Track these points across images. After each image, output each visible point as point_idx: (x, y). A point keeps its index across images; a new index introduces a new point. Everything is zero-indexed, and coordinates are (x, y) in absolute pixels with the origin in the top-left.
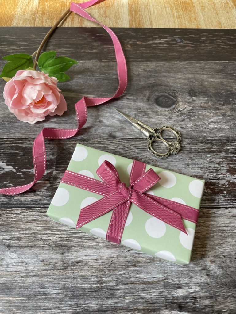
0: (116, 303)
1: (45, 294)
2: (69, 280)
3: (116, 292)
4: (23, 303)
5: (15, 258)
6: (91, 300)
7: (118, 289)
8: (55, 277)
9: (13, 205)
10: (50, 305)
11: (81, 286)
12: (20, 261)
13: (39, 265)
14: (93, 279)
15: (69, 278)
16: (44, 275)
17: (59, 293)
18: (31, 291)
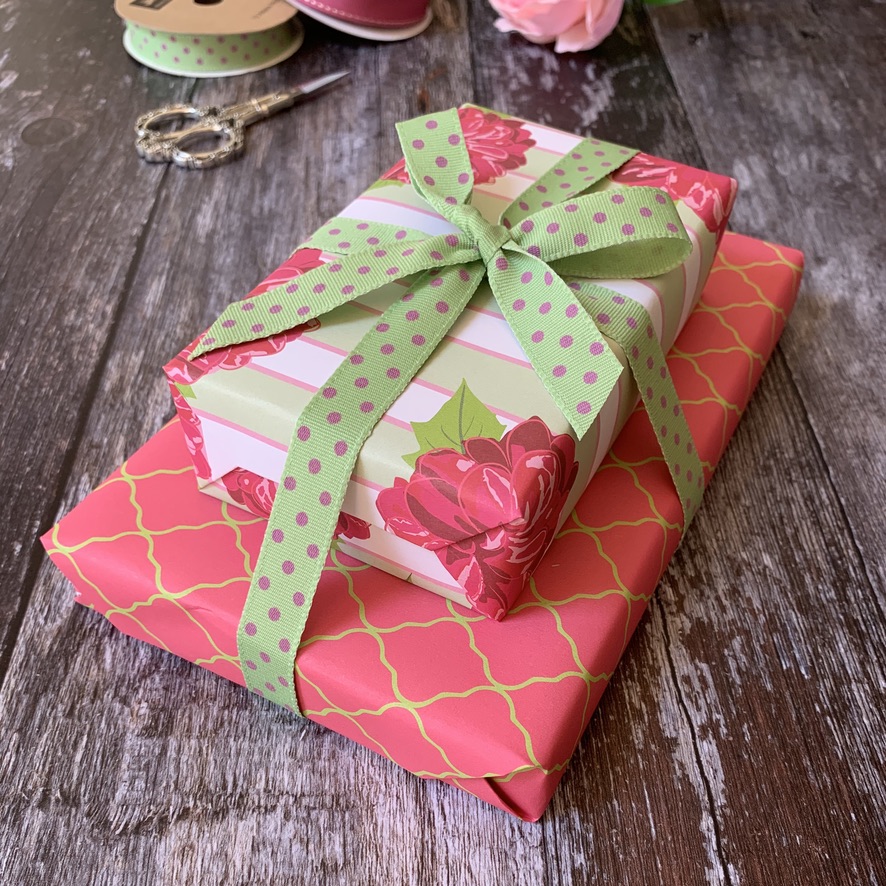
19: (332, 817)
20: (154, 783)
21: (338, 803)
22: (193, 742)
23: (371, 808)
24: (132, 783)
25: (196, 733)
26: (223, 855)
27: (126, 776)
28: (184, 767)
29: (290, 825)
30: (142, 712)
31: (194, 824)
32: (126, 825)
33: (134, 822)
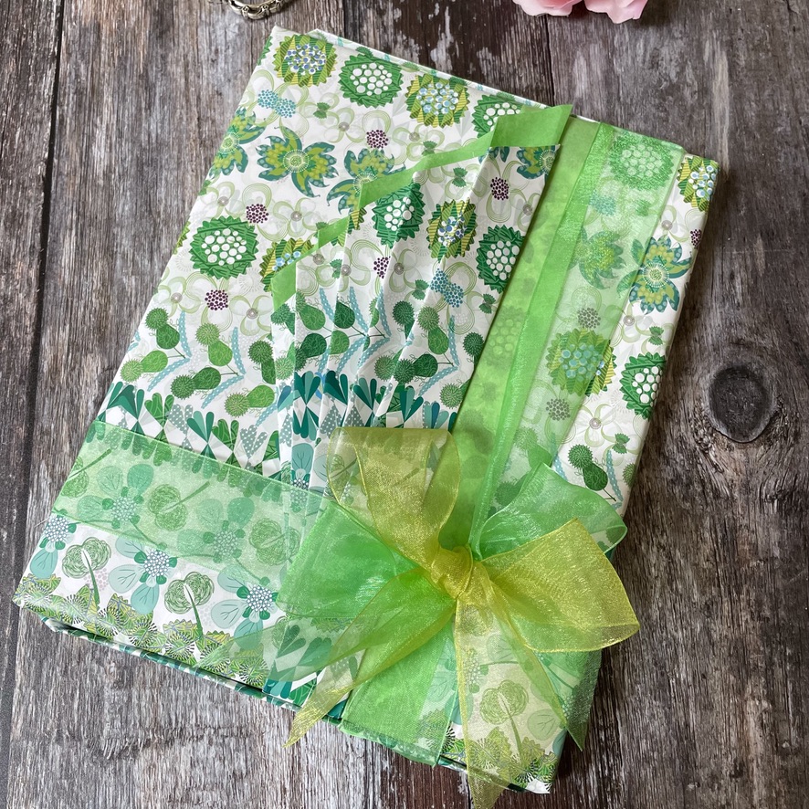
0: (124, 256)
1: (149, 106)
2: (175, 153)
3: (147, 255)
4: (132, 65)
5: (226, 37)
6: (131, 201)
7: (151, 260)
8: (184, 123)
9: (351, 11)
10: (126, 120)
11: (161, 179)
12: (219, 47)
13: (210, 86)
14: (175, 203)
15: (179, 152)
16: (188, 101)
17: (149, 136)
18: (156, 78)
19: (238, 742)
20: (126, 722)
21: (241, 733)
22: (148, 691)
23: (261, 735)
24: (112, 724)
25: (148, 685)
26: (173, 771)
27: (108, 719)
28: (143, 710)
29: (213, 749)
30: (112, 670)
31: (154, 751)
32: (113, 752)
33: (117, 750)
